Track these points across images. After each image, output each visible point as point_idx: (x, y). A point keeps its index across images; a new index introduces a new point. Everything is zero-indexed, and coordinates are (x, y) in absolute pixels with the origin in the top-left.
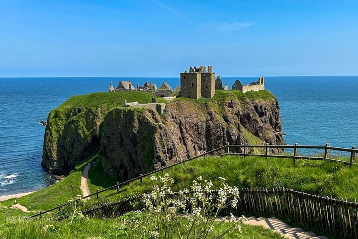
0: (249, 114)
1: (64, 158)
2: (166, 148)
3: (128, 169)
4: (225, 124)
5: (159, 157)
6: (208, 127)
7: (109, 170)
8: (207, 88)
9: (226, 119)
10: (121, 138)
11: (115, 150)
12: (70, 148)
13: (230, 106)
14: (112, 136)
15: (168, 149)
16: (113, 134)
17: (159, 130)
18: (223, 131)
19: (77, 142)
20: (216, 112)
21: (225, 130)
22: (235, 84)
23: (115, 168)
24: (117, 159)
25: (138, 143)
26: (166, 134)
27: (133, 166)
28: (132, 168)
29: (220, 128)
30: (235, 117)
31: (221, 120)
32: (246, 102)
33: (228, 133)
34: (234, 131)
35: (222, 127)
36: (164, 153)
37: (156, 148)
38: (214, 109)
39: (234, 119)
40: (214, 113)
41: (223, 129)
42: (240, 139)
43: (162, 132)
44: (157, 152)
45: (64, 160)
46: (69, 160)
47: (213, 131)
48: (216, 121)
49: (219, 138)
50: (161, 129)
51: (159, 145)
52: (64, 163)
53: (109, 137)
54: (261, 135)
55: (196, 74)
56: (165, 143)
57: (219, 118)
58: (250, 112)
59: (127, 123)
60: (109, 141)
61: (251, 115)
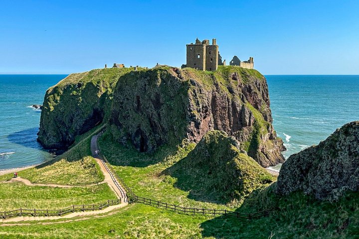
0: (250, 87)
1: (62, 133)
2: (201, 106)
3: (148, 134)
4: (230, 95)
5: (193, 116)
6: (214, 98)
7: (122, 138)
8: (212, 60)
9: (231, 90)
10: (138, 102)
11: (129, 116)
12: (69, 122)
13: (234, 78)
14: (125, 101)
15: (203, 107)
16: (128, 99)
17: (192, 86)
18: (229, 102)
19: (77, 116)
20: (221, 83)
21: (230, 101)
22: (232, 60)
23: (128, 135)
24: (131, 126)
25: (162, 104)
26: (200, 91)
27: (153, 131)
28: (153, 133)
29: (225, 99)
30: (239, 89)
31: (227, 92)
32: (247, 75)
33: (234, 105)
34: (239, 102)
35: (227, 98)
36: (199, 111)
37: (190, 106)
38: (220, 80)
39: (237, 91)
40: (219, 84)
41: (228, 100)
42: (244, 110)
43: (196, 88)
44: (190, 111)
45: (62, 135)
46: (67, 134)
47: (218, 102)
48: (222, 92)
49: (224, 108)
50: (194, 84)
51: (192, 102)
52: (62, 138)
53: (122, 103)
54: (259, 107)
55: (203, 46)
56: (200, 100)
57: (224, 89)
58: (251, 85)
59: (145, 85)
60: (122, 107)
61: (252, 88)
